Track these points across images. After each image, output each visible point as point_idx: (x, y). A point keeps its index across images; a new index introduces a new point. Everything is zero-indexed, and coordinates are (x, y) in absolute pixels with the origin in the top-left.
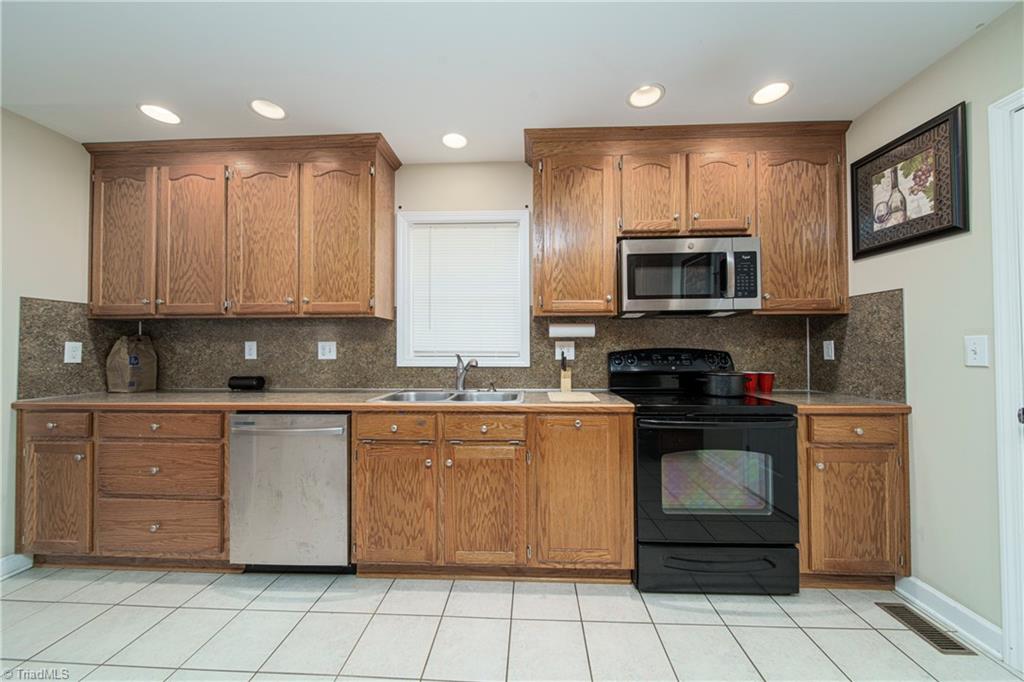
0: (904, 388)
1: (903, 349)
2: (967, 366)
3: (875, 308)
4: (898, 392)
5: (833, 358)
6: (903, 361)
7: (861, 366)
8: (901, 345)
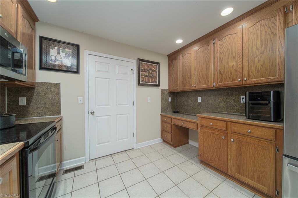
0: (60, 111)
1: (60, 100)
2: (78, 104)
3: (49, 87)
4: (58, 113)
5: (26, 104)
6: (60, 104)
7: (42, 106)
8: (60, 99)
